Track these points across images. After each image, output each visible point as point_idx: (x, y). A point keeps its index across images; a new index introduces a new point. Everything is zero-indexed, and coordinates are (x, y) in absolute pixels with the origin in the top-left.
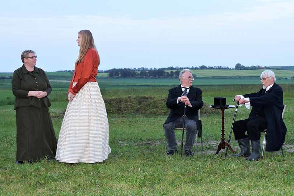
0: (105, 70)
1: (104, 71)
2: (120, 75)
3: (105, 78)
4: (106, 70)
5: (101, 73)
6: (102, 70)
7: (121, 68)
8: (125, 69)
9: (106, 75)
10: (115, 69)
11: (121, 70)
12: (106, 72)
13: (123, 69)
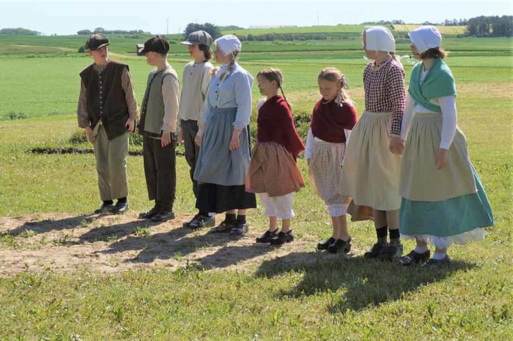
0: (461, 20)
1: (459, 21)
2: (491, 31)
3: (458, 36)
4: (463, 20)
5: (453, 27)
6: (455, 19)
7: (495, 16)
8: (504, 17)
9: (462, 30)
10: (482, 17)
11: (494, 19)
12: (461, 24)
13: (500, 16)
